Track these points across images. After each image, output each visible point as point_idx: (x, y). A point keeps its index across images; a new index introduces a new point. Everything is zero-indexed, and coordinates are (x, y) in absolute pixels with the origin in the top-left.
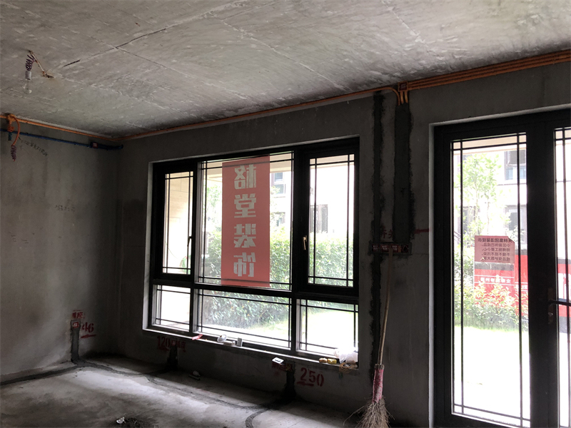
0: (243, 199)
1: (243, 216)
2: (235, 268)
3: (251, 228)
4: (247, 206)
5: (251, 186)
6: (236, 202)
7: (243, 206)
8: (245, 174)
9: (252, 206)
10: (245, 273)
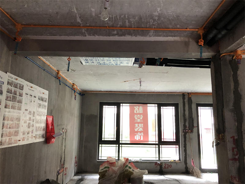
0: (138, 116)
1: (138, 121)
2: (135, 137)
3: (141, 125)
4: (140, 118)
5: (141, 113)
6: (135, 117)
7: (138, 118)
8: (138, 109)
9: (141, 118)
10: (139, 139)
